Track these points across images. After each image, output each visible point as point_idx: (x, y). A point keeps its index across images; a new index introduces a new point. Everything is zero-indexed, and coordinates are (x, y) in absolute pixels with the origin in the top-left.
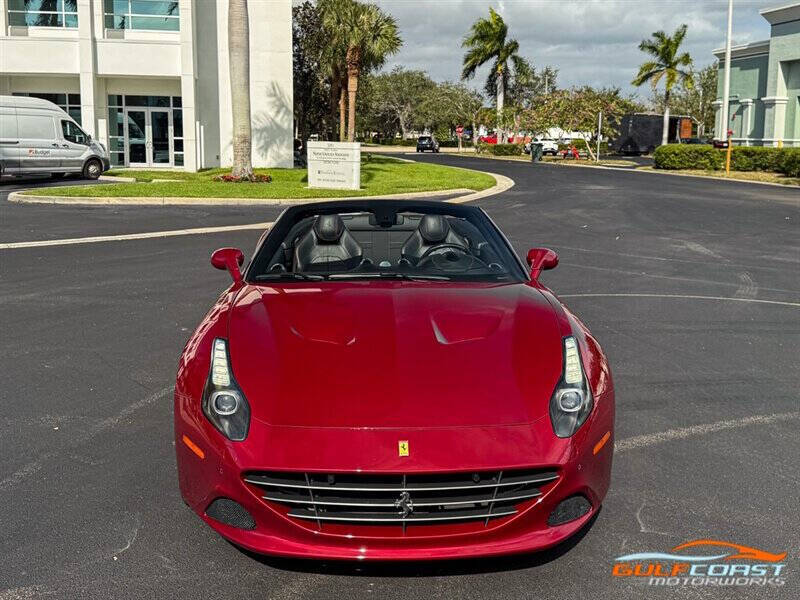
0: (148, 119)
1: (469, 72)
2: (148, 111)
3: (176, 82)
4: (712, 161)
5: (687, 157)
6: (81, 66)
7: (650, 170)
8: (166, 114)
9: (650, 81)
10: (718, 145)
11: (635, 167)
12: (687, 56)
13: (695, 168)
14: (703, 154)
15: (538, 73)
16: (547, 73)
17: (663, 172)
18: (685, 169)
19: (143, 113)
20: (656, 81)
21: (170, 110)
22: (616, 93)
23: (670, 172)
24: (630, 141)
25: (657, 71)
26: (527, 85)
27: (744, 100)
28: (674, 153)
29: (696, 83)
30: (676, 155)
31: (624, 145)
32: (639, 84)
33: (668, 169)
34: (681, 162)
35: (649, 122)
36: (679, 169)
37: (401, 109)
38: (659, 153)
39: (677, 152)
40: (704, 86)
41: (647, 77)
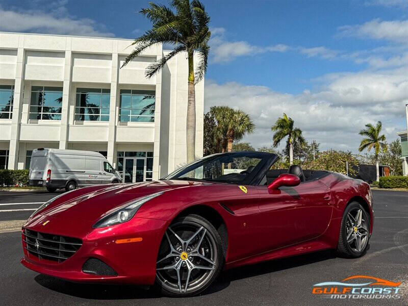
0: (135, 162)
1: (277, 143)
2: (135, 159)
3: (151, 145)
6: (109, 138)
8: (144, 160)
9: (367, 148)
12: (384, 136)
15: (309, 144)
16: (314, 143)
17: (384, 189)
19: (133, 160)
20: (370, 148)
21: (145, 159)
22: (350, 154)
23: (388, 189)
25: (369, 144)
26: (304, 150)
29: (389, 149)
33: (386, 188)
34: (392, 184)
35: (368, 168)
36: (392, 188)
37: (238, 163)
38: (381, 180)
40: (393, 151)
41: (365, 146)
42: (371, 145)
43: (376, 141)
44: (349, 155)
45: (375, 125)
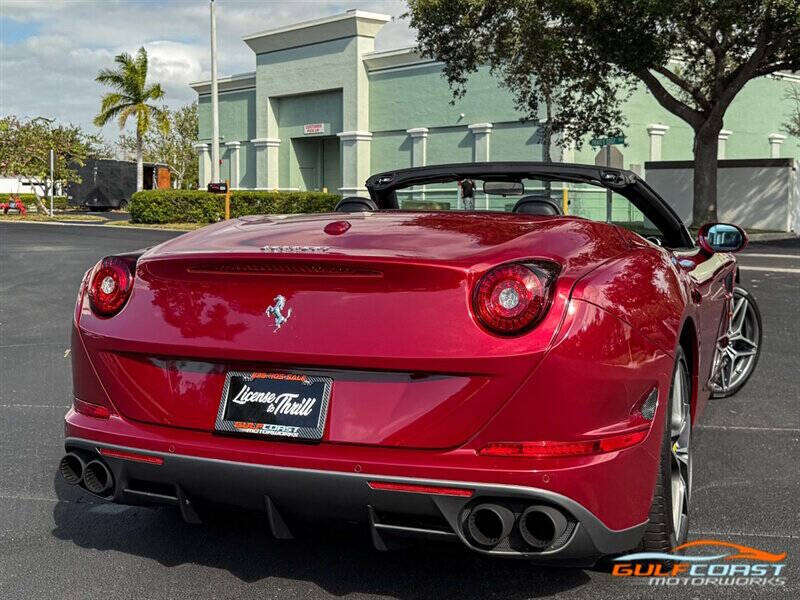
4: (206, 211)
5: (173, 207)
7: (125, 224)
9: (116, 118)
10: (213, 188)
11: (104, 222)
12: (158, 87)
13: (184, 220)
14: (195, 202)
17: (143, 227)
18: (172, 222)
20: (124, 119)
22: (75, 133)
23: (152, 227)
24: (97, 192)
25: (122, 107)
27: (230, 143)
28: (156, 201)
29: (172, 126)
30: (159, 203)
31: (90, 198)
32: (102, 124)
33: (149, 222)
34: (165, 213)
35: (119, 171)
36: (165, 222)
38: (135, 201)
39: (159, 199)
40: (182, 130)
41: (112, 112)
42: (126, 110)
43: (138, 99)
44: (73, 136)
45: (134, 56)
